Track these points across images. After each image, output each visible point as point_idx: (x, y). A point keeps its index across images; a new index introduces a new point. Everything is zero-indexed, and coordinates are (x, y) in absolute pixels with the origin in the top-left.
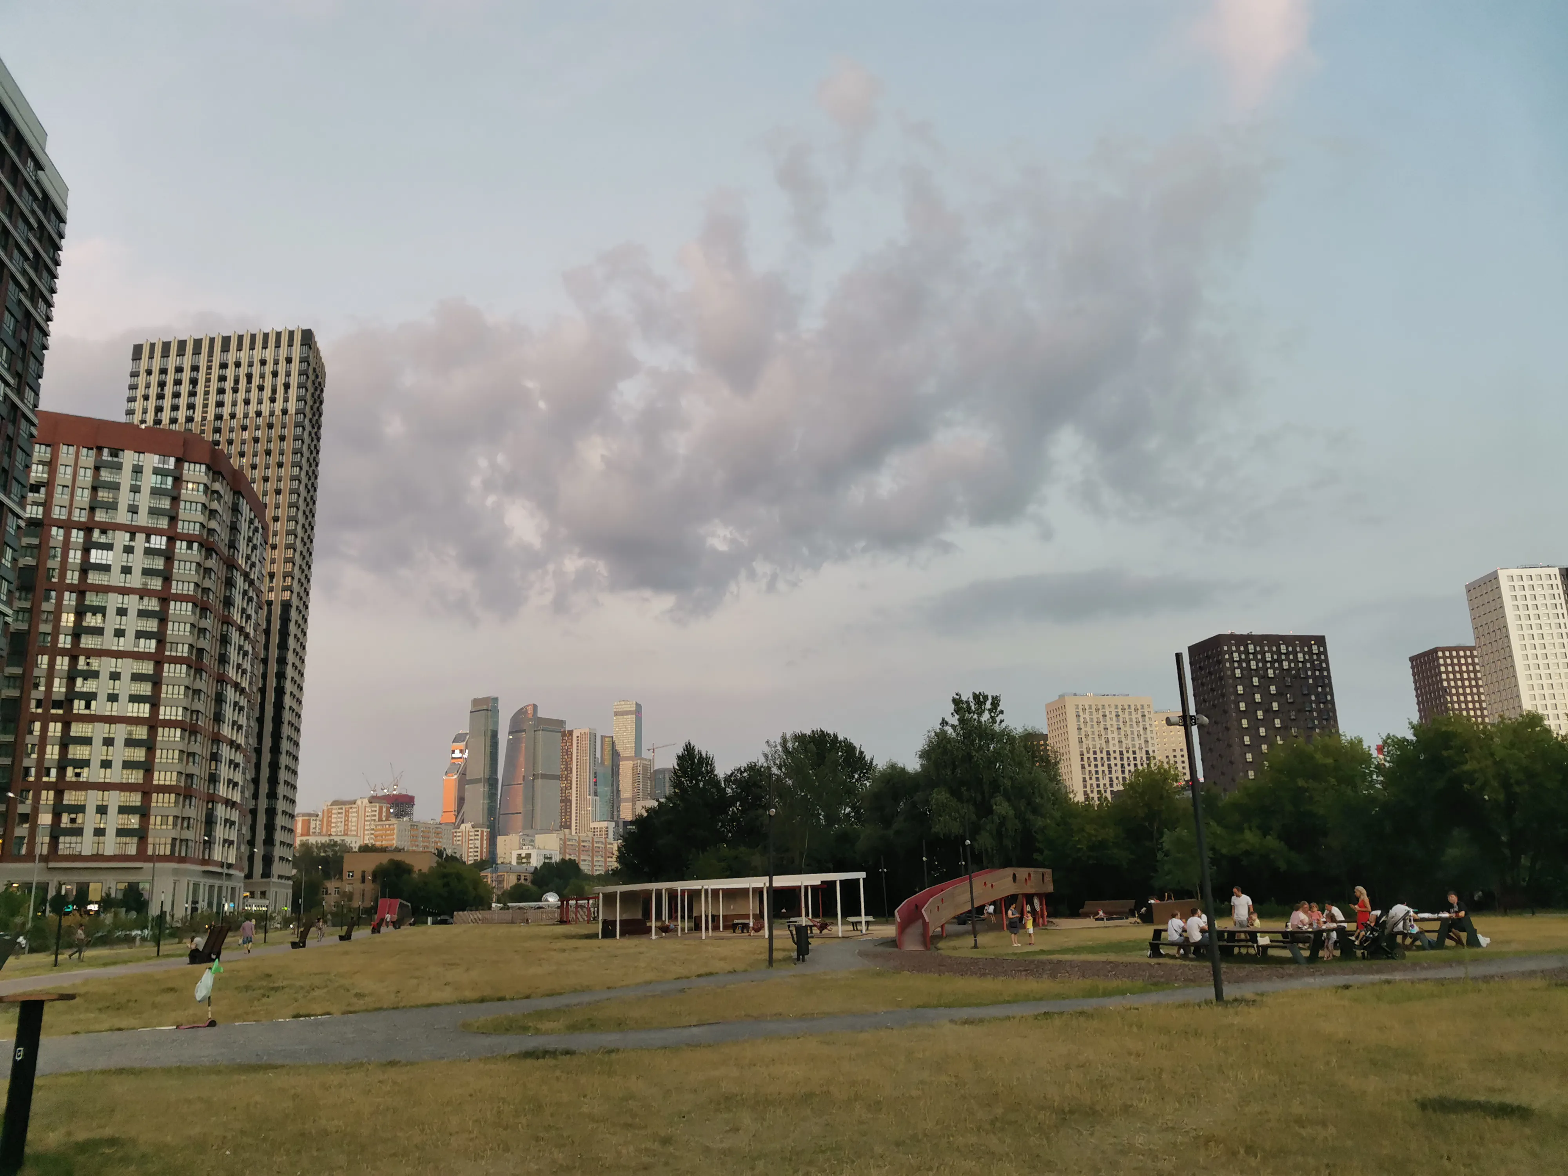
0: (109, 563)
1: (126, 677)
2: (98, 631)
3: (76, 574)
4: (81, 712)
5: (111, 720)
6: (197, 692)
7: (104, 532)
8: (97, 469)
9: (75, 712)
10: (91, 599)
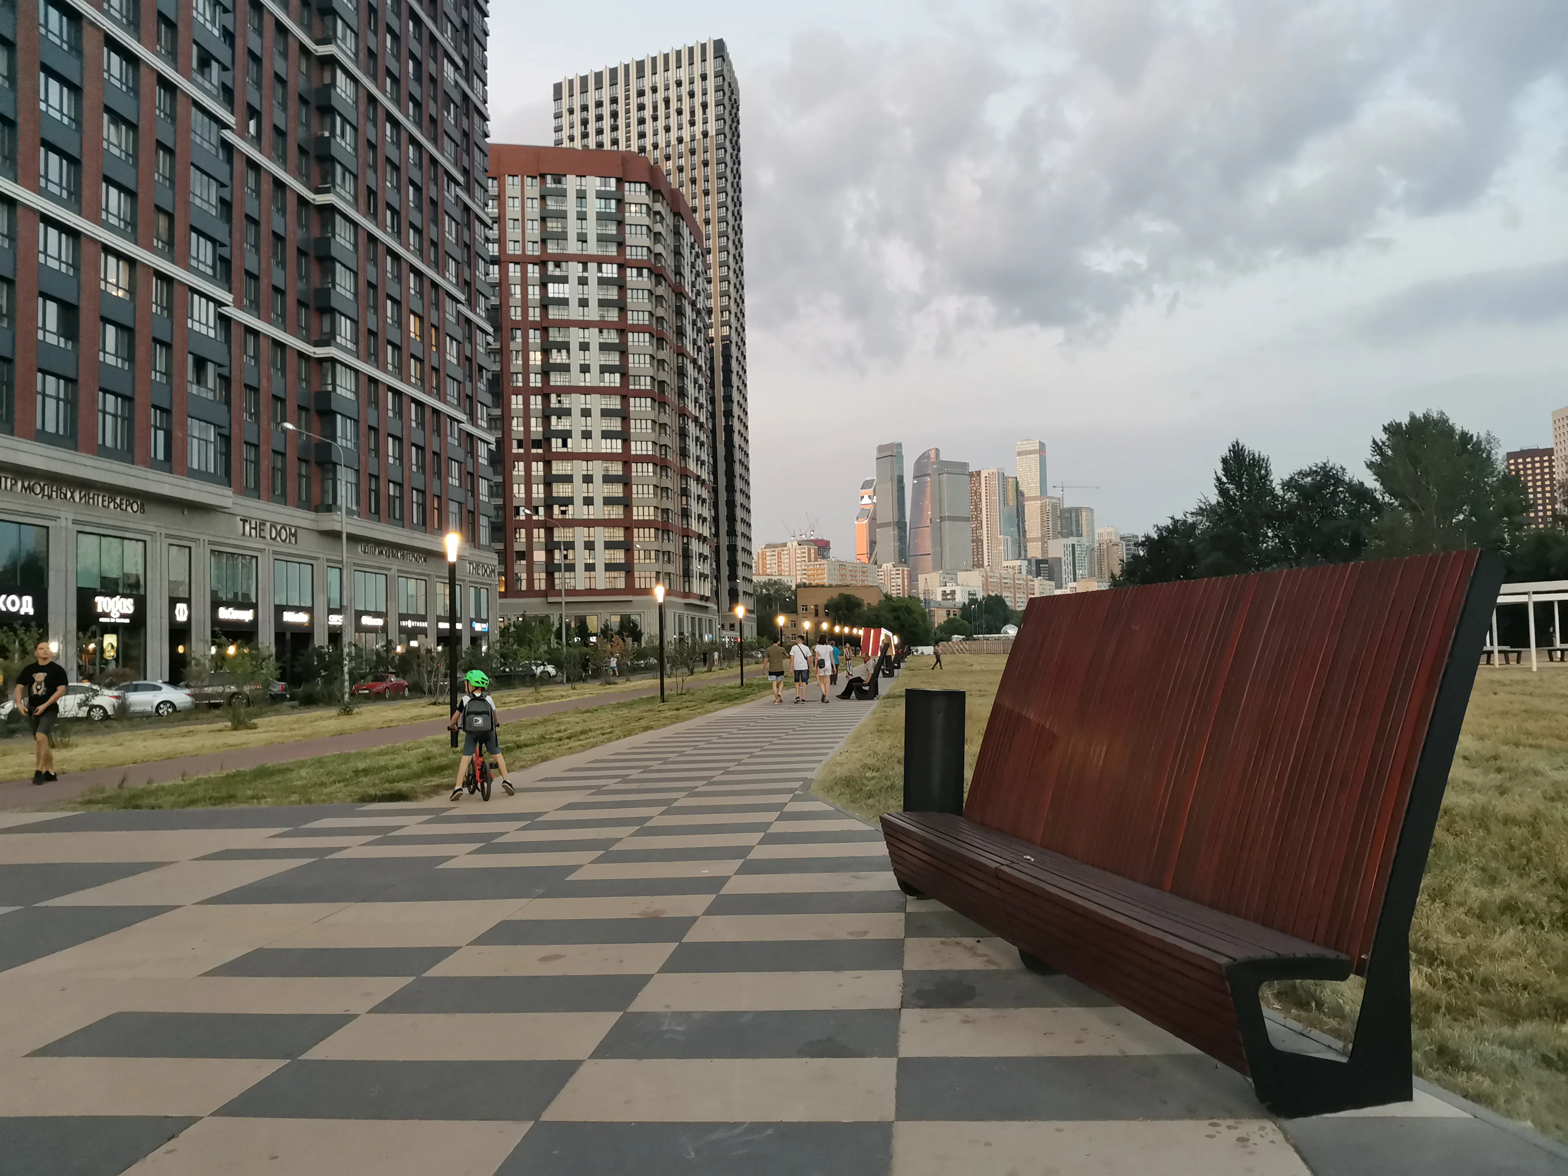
0: (567, 296)
1: (596, 413)
2: (565, 368)
3: (538, 310)
4: (559, 450)
5: (587, 457)
6: (663, 426)
7: (557, 265)
8: (543, 198)
9: (554, 450)
10: (555, 335)
